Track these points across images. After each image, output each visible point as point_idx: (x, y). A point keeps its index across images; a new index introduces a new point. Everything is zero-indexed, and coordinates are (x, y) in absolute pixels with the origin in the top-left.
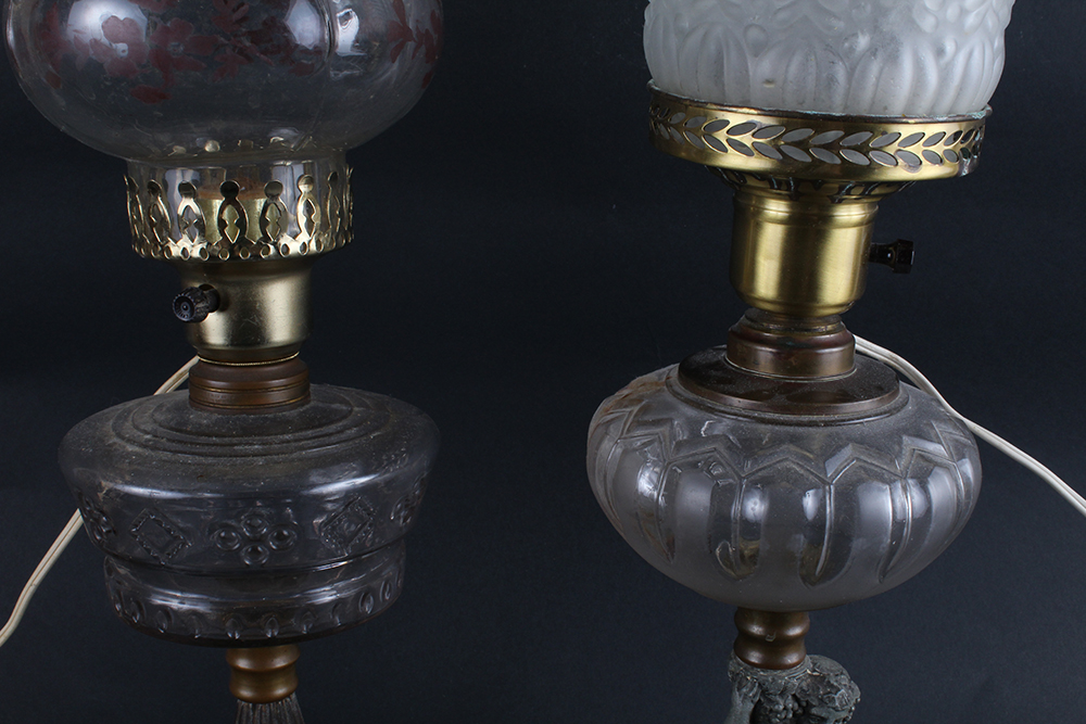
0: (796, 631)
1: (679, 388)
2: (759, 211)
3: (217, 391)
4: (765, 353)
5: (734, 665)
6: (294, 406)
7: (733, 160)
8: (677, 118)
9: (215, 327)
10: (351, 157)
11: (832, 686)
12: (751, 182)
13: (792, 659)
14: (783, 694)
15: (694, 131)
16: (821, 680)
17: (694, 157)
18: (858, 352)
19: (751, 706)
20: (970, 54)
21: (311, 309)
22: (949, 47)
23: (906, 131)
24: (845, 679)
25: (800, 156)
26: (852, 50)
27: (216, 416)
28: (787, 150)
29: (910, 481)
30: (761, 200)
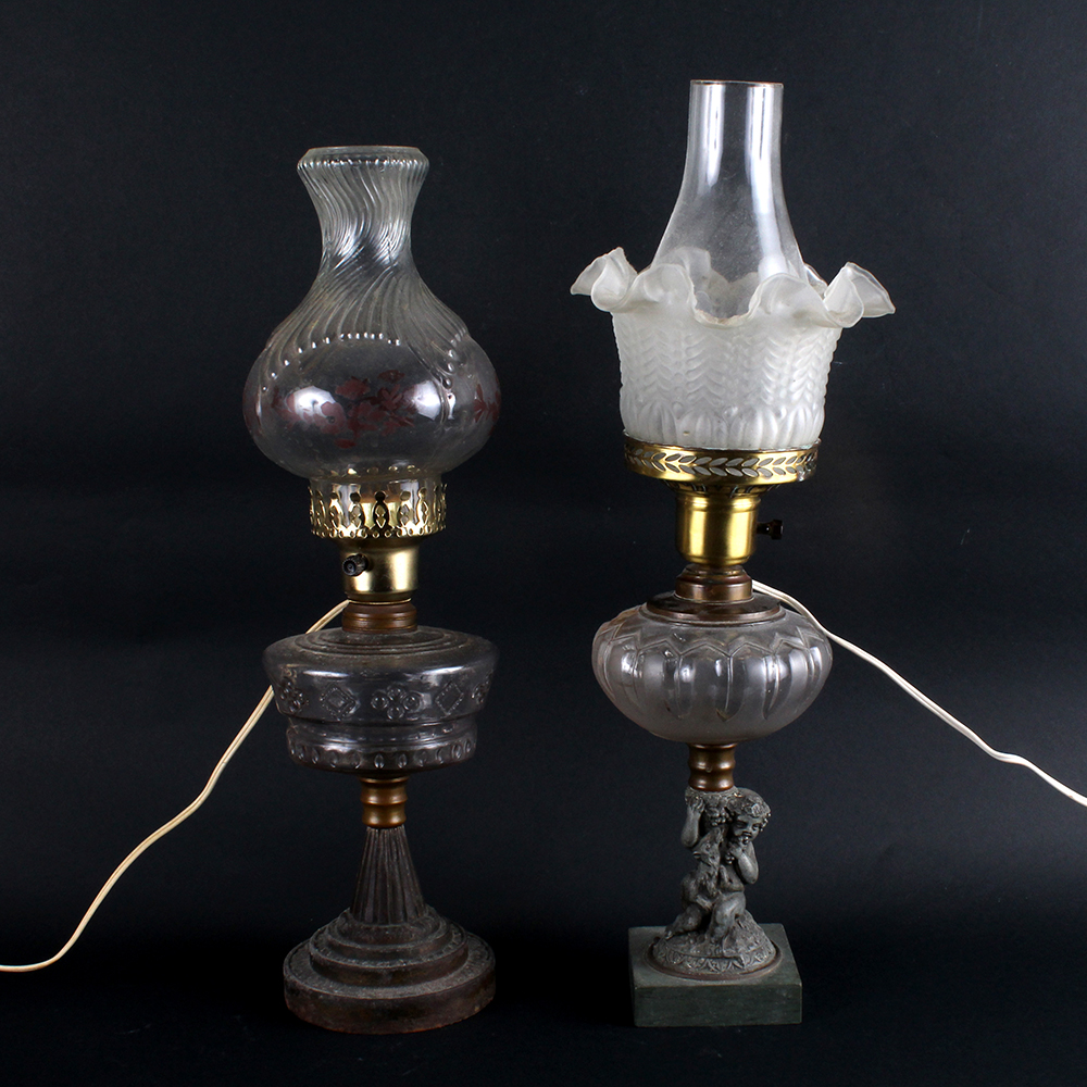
0: (725, 766)
1: (647, 612)
2: (690, 504)
3: (362, 620)
4: (697, 589)
5: (690, 791)
6: (409, 631)
7: (669, 475)
8: (638, 452)
9: (363, 582)
10: (445, 477)
11: (749, 802)
12: (682, 487)
13: (724, 784)
14: (718, 807)
15: (648, 459)
16: (744, 799)
17: (650, 474)
18: (755, 591)
19: (699, 815)
20: (797, 415)
21: (420, 570)
22: (783, 411)
23: (762, 457)
24: (759, 799)
25: (705, 472)
26: (728, 415)
27: (364, 636)
28: (699, 469)
29: (778, 656)
30: (691, 498)
